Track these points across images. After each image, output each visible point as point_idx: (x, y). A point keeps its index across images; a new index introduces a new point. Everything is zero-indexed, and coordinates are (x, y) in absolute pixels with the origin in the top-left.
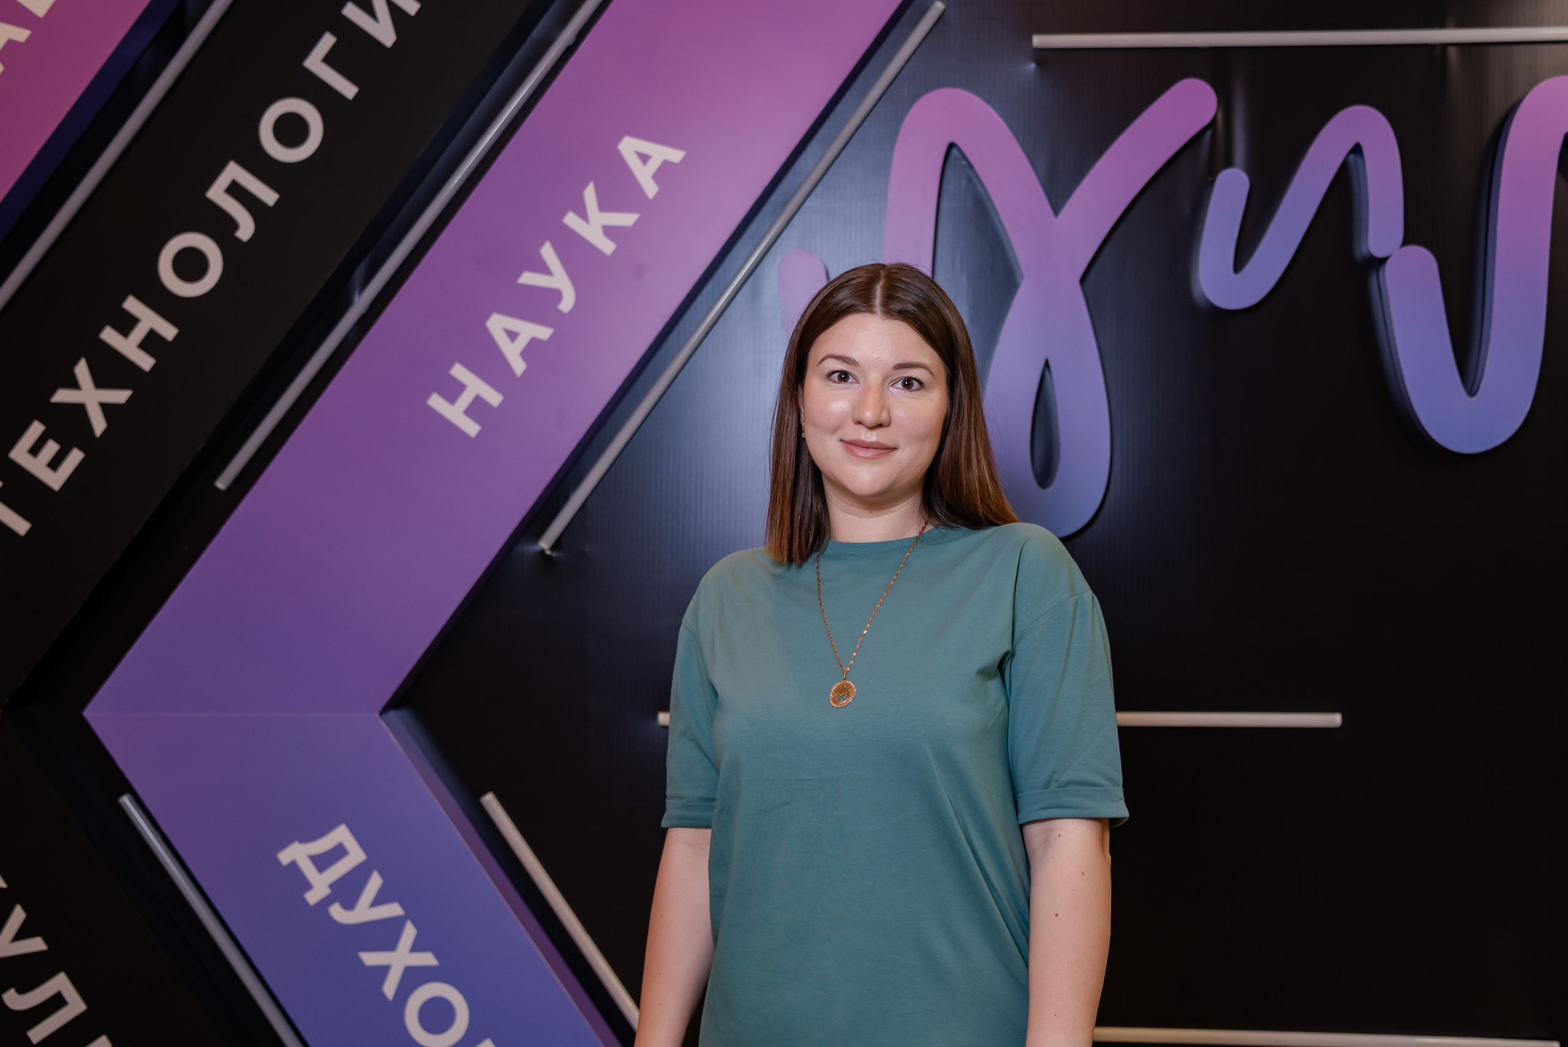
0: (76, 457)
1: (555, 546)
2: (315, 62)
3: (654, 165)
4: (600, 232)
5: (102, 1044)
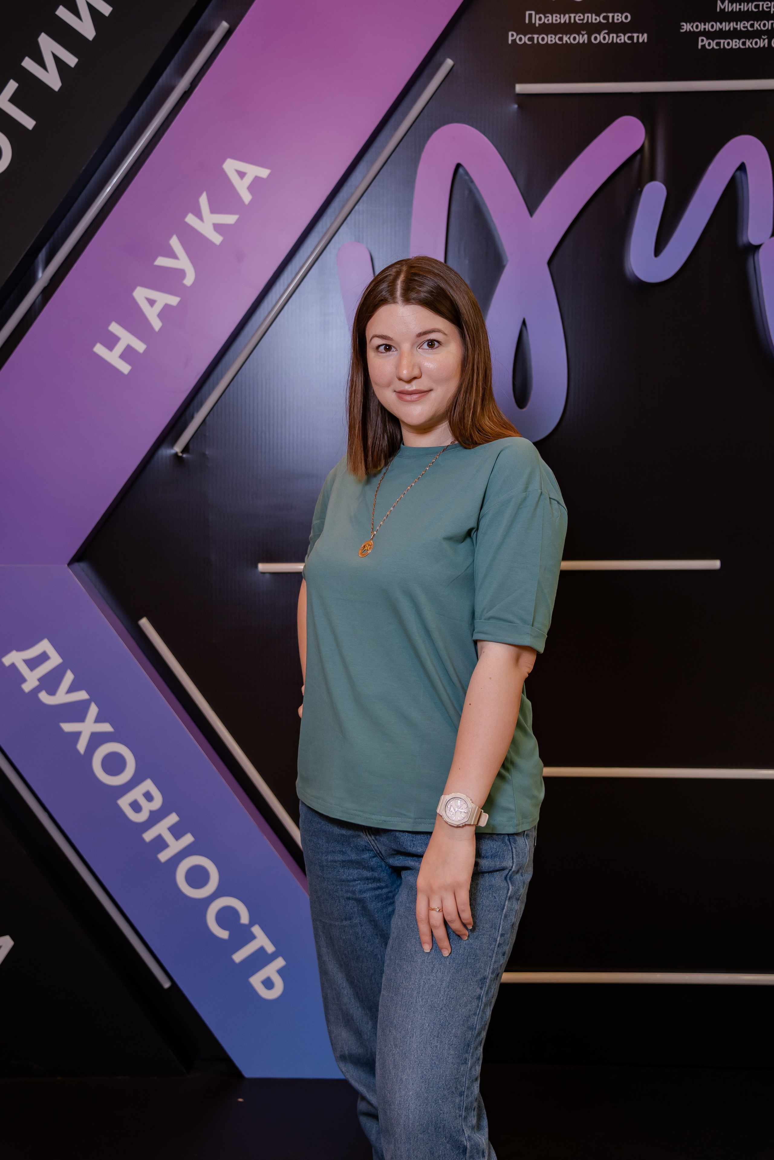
1: (186, 450)
2: (3, 102)
3: (248, 180)
4: (211, 228)
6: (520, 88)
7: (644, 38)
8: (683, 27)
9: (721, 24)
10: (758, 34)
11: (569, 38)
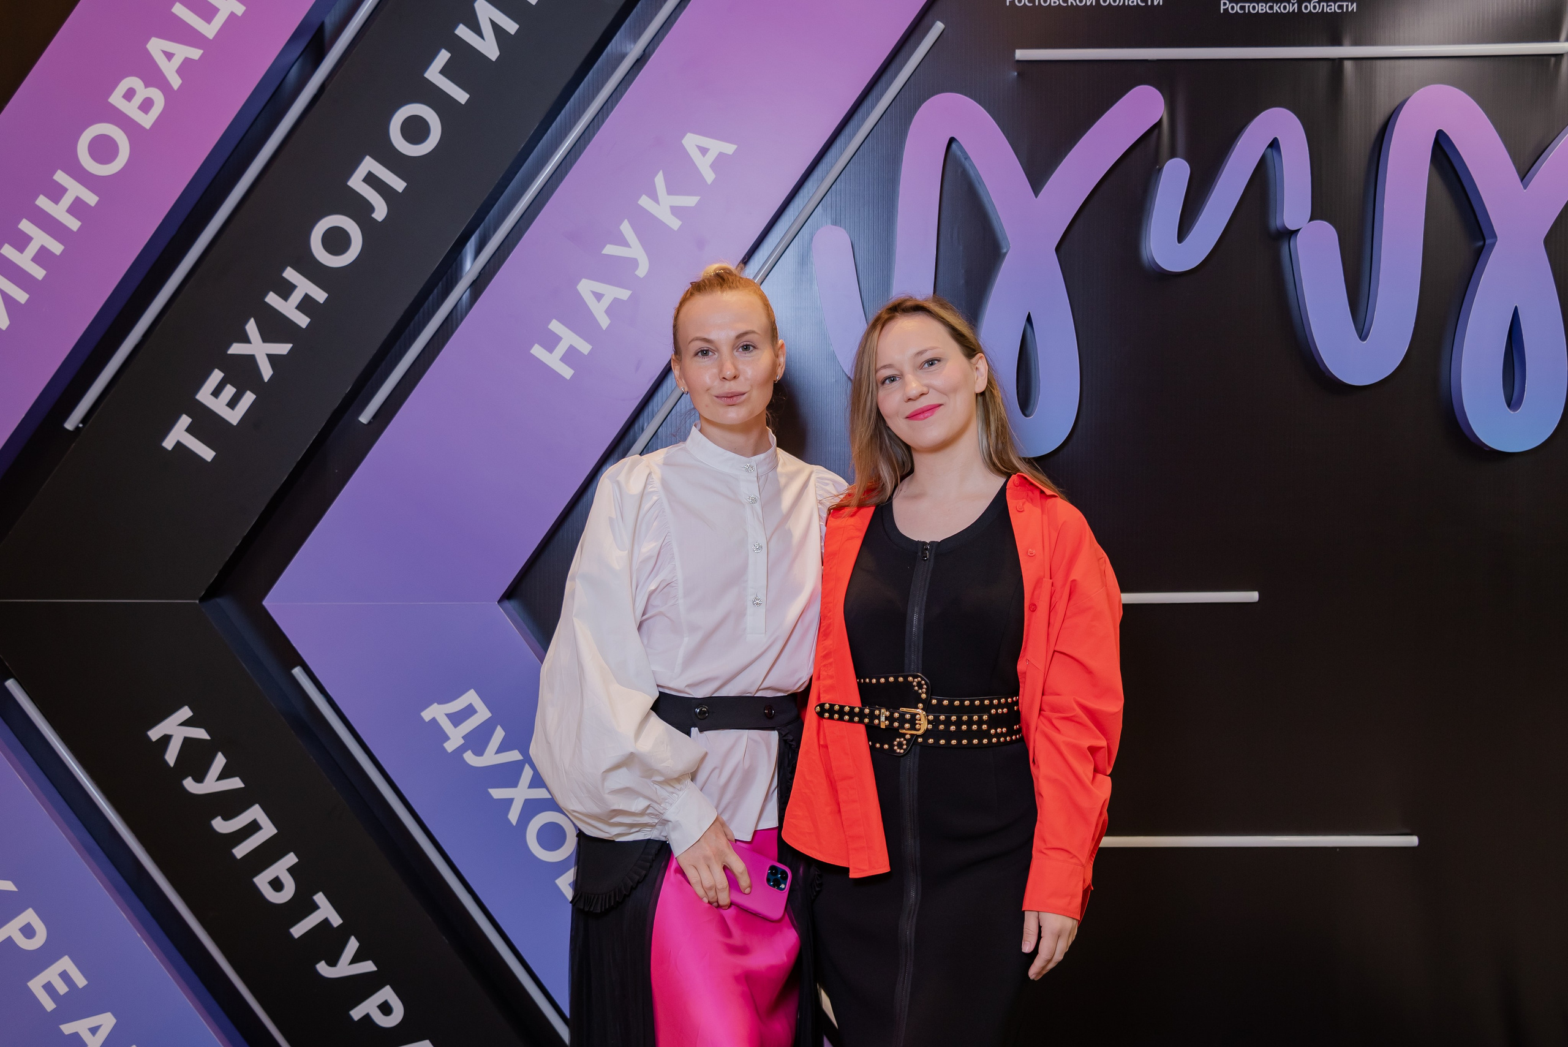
0: (249, 398)
2: (434, 74)
3: (711, 157)
4: (668, 211)
5: (291, 859)
6: (1021, 54)
7: (1159, 1)
11: (1075, 1)
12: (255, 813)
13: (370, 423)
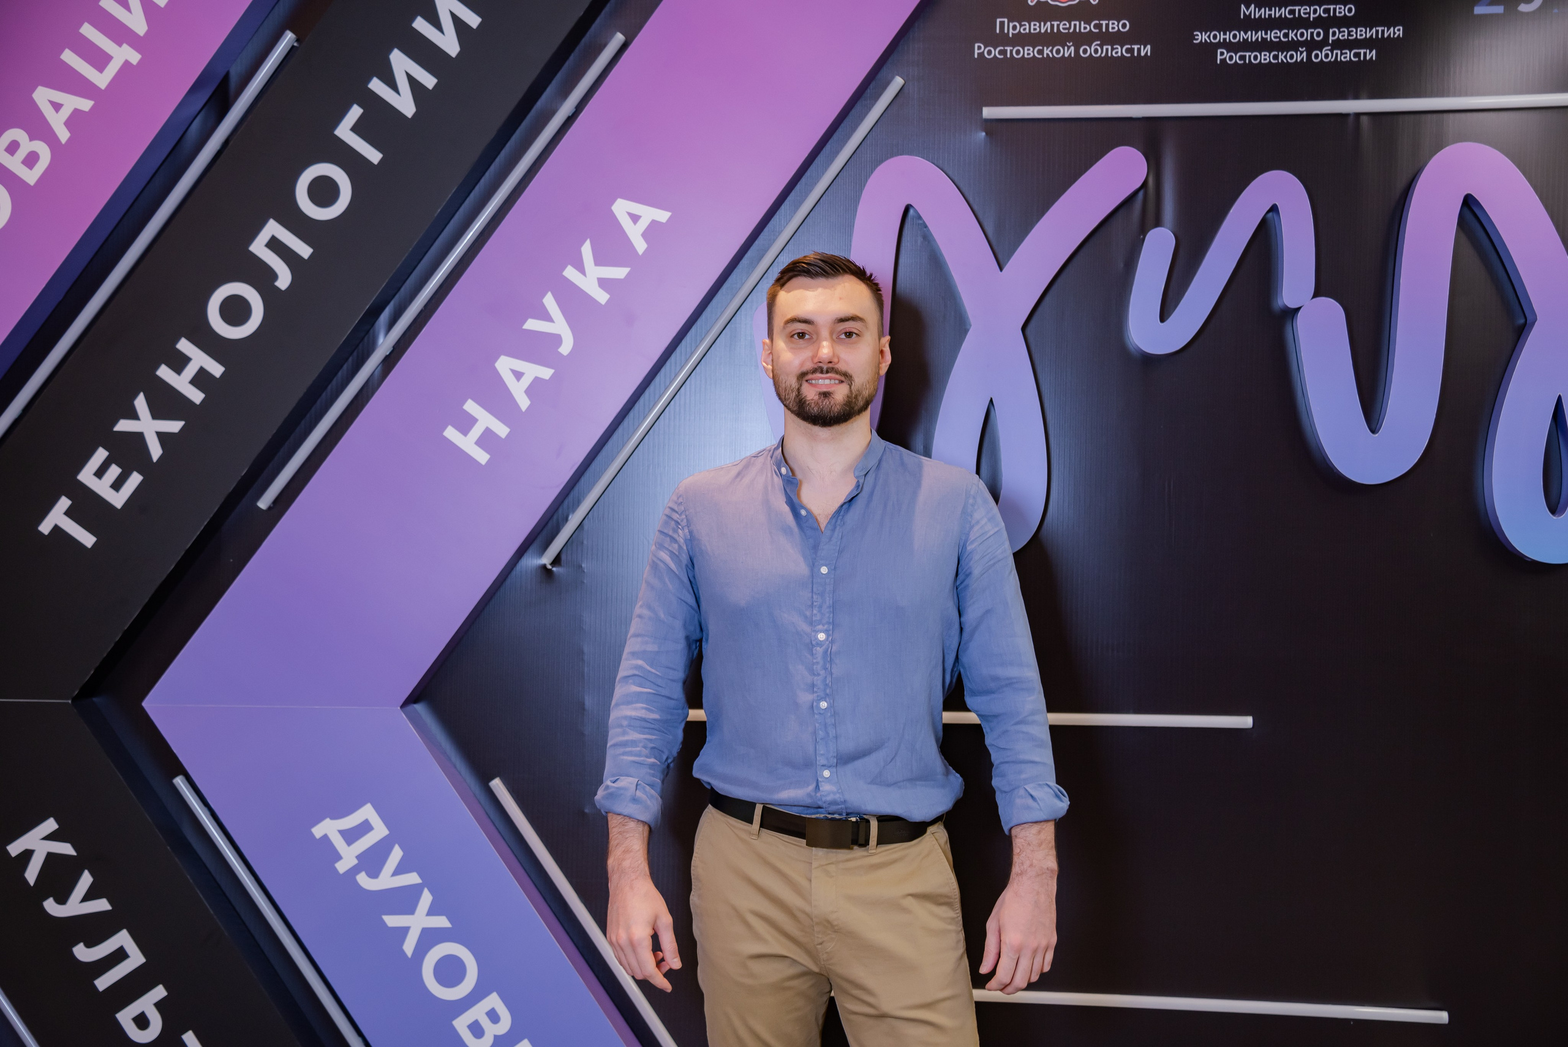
0: (135, 479)
1: (557, 561)
2: (344, 131)
3: (643, 224)
4: (595, 284)
5: (159, 992)
6: (988, 112)
7: (1146, 50)
8: (1196, 37)
9: (1246, 33)
10: (1294, 46)
11: (1051, 51)
12: (123, 939)
13: (270, 508)
